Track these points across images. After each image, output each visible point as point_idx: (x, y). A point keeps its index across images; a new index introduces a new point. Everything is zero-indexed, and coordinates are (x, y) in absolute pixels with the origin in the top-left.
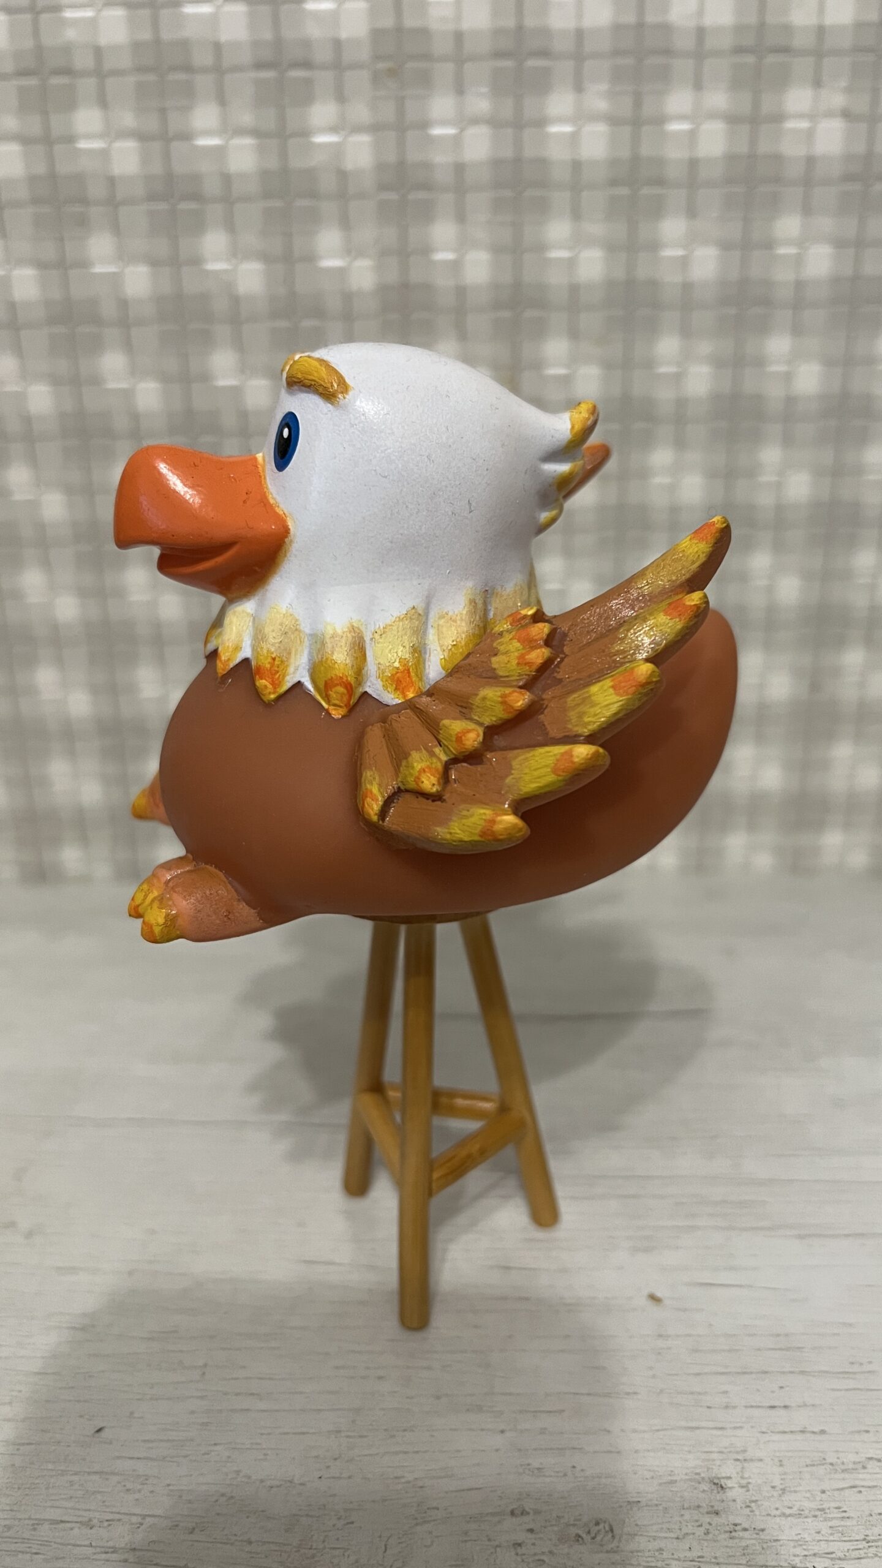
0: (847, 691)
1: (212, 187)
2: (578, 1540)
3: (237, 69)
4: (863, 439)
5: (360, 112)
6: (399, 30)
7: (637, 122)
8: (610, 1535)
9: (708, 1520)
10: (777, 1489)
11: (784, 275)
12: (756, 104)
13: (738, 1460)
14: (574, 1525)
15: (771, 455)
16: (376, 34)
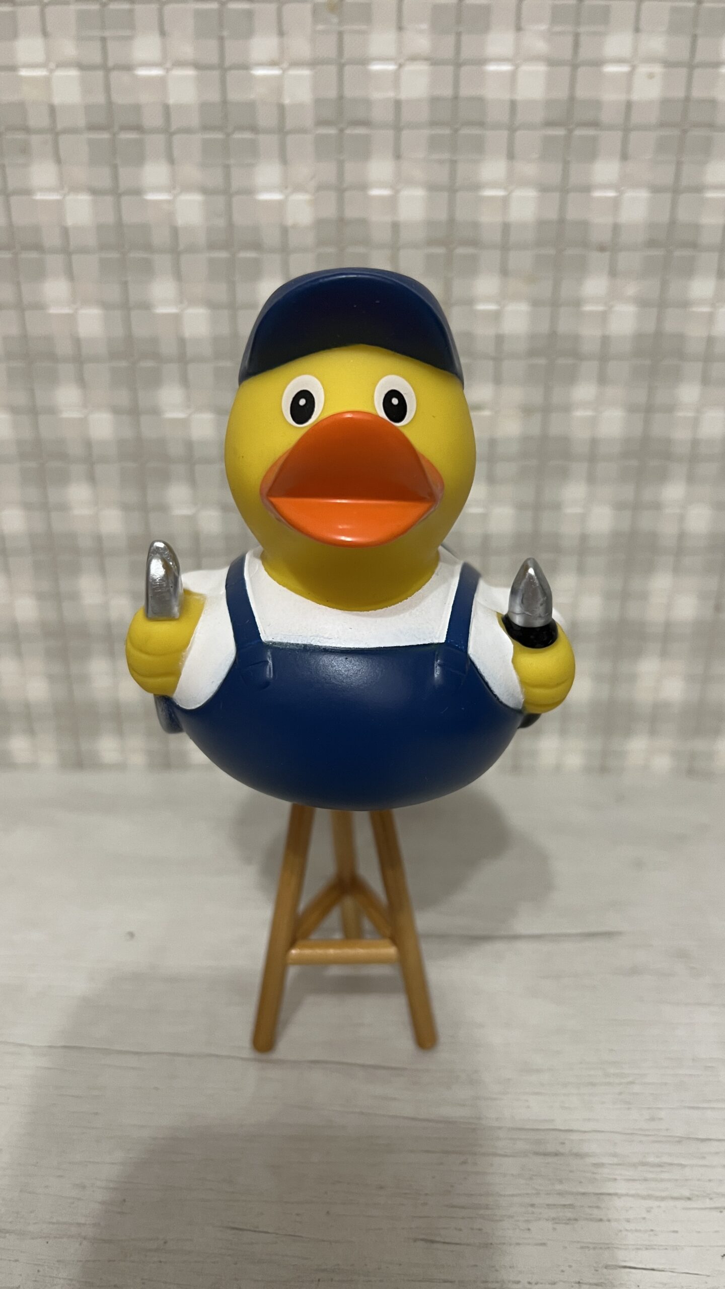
5: (301, 46)
7: (574, 64)
11: (711, 220)
12: (693, 49)
15: (689, 393)
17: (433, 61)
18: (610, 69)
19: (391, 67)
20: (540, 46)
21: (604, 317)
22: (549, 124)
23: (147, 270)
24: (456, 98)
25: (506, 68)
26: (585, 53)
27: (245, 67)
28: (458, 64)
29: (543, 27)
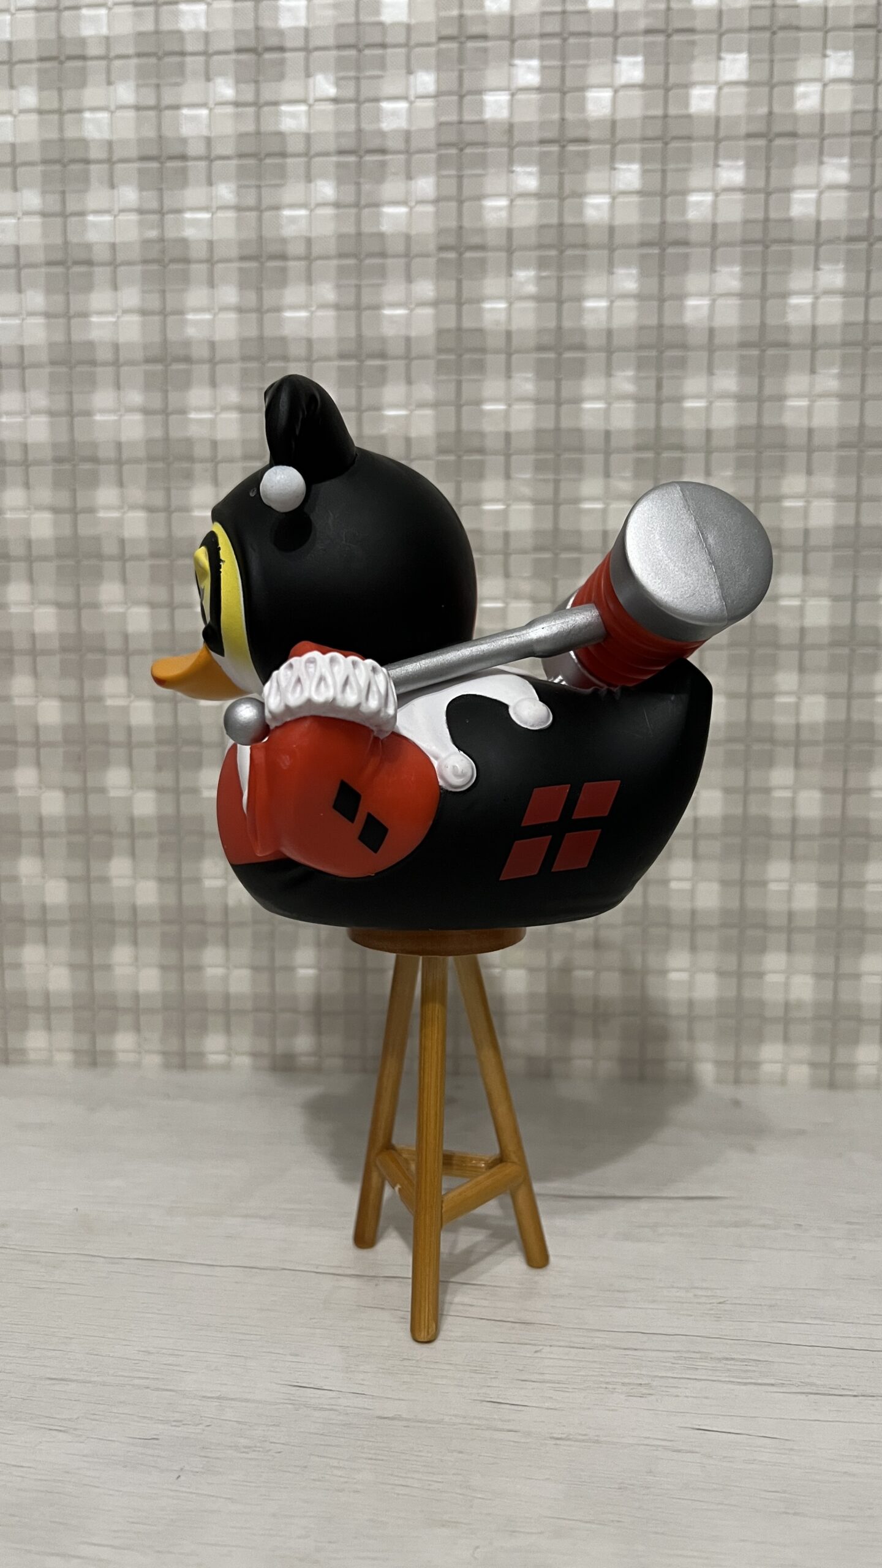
0: (872, 904)
4: (873, 666)
5: (426, 391)
6: (459, 329)
7: (659, 402)
11: (792, 524)
12: (761, 387)
16: (440, 332)
17: (538, 401)
18: (689, 404)
19: (501, 407)
20: (629, 388)
22: (638, 448)
24: (557, 430)
25: (600, 405)
26: (667, 391)
27: (378, 408)
28: (558, 403)
29: (630, 373)
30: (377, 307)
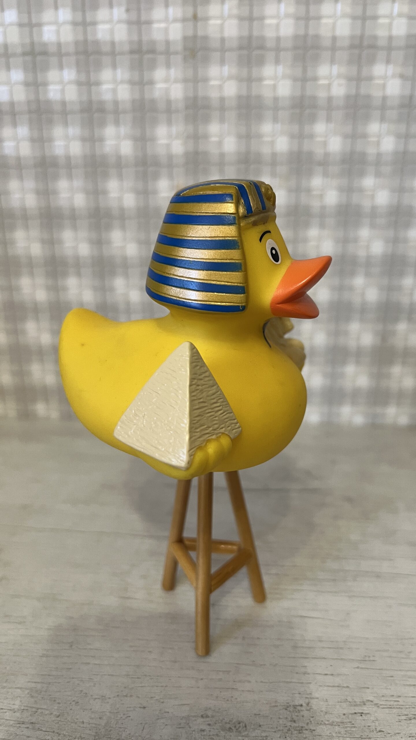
0: (398, 342)
1: (110, 107)
2: (230, 730)
3: (122, 53)
4: (407, 225)
5: (178, 73)
6: (195, 37)
7: (304, 80)
8: (244, 729)
9: (289, 724)
10: (323, 712)
11: (371, 151)
12: (359, 72)
13: (307, 698)
14: (229, 723)
15: (364, 233)
16: (185, 38)
17: (238, 79)
18: (320, 82)
19: (219, 83)
21: (321, 196)
22: (292, 107)
23: (106, 176)
24: (249, 96)
25: (272, 82)
26: (308, 74)
27: (152, 83)
28: (250, 81)
29: (290, 63)
30: (149, 23)
